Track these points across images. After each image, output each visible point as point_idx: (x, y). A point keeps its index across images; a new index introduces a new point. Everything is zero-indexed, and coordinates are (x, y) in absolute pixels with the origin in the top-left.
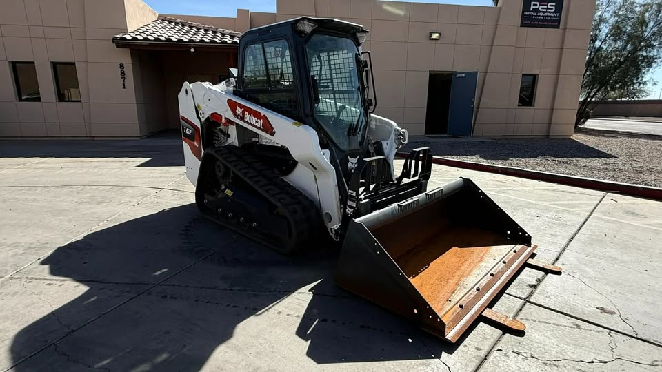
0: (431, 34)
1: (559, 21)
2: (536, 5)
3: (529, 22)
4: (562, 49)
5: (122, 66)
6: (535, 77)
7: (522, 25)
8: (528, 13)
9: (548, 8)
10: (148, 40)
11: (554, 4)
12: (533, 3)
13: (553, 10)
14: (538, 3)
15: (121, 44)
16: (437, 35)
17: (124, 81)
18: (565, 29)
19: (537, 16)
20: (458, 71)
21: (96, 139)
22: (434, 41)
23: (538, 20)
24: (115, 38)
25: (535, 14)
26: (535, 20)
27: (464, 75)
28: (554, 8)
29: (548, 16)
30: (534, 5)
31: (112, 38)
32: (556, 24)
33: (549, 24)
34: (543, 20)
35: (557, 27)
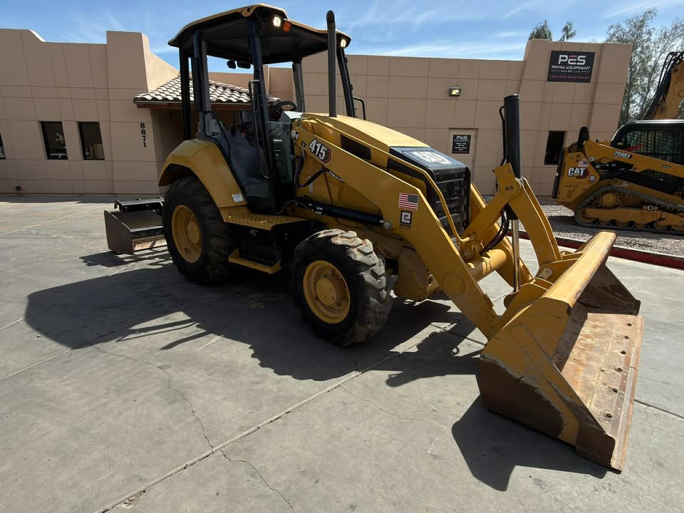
0: (451, 90)
1: (590, 75)
2: (565, 58)
3: (556, 77)
4: (592, 104)
5: (143, 125)
6: (562, 134)
7: (549, 79)
8: (555, 67)
9: (577, 61)
10: (167, 99)
11: (584, 57)
12: (561, 56)
13: (584, 64)
14: (566, 56)
15: (142, 104)
16: (457, 91)
18: (596, 83)
19: (565, 69)
21: (118, 195)
22: (454, 98)
24: (136, 99)
25: (564, 68)
26: (563, 74)
28: (584, 61)
29: (577, 70)
30: (562, 58)
31: (133, 98)
32: (587, 78)
33: (579, 78)
34: (572, 74)
35: (588, 81)
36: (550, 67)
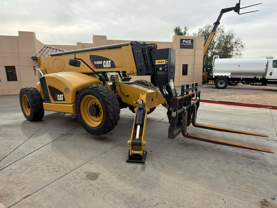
1: (193, 46)
4: (195, 55)
5: (34, 67)
6: (187, 65)
7: (181, 48)
9: (188, 42)
11: (191, 41)
13: (191, 43)
14: (185, 40)
15: (35, 59)
17: (35, 72)
18: (195, 49)
26: (185, 46)
30: (184, 41)
31: (31, 57)
34: (187, 46)
36: (180, 44)
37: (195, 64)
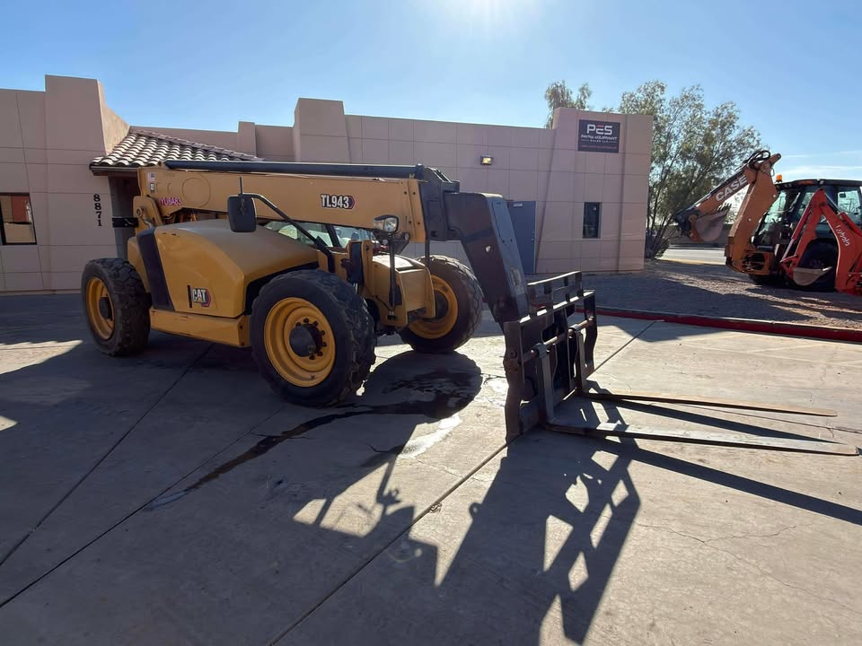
0: (482, 158)
1: (617, 145)
2: (593, 128)
4: (623, 175)
5: (97, 197)
6: (598, 205)
7: (580, 149)
9: (604, 131)
10: (135, 165)
11: (611, 127)
12: (589, 126)
13: (611, 133)
14: (594, 126)
15: (100, 170)
16: (489, 159)
17: (99, 217)
18: (624, 154)
20: (515, 200)
21: (57, 293)
22: (486, 167)
23: (596, 144)
24: (92, 164)
26: (593, 143)
27: (521, 205)
28: (611, 131)
30: (590, 128)
31: (89, 164)
32: (615, 148)
33: (608, 148)
34: (601, 144)
35: (617, 151)
36: (580, 136)
37: (625, 200)
